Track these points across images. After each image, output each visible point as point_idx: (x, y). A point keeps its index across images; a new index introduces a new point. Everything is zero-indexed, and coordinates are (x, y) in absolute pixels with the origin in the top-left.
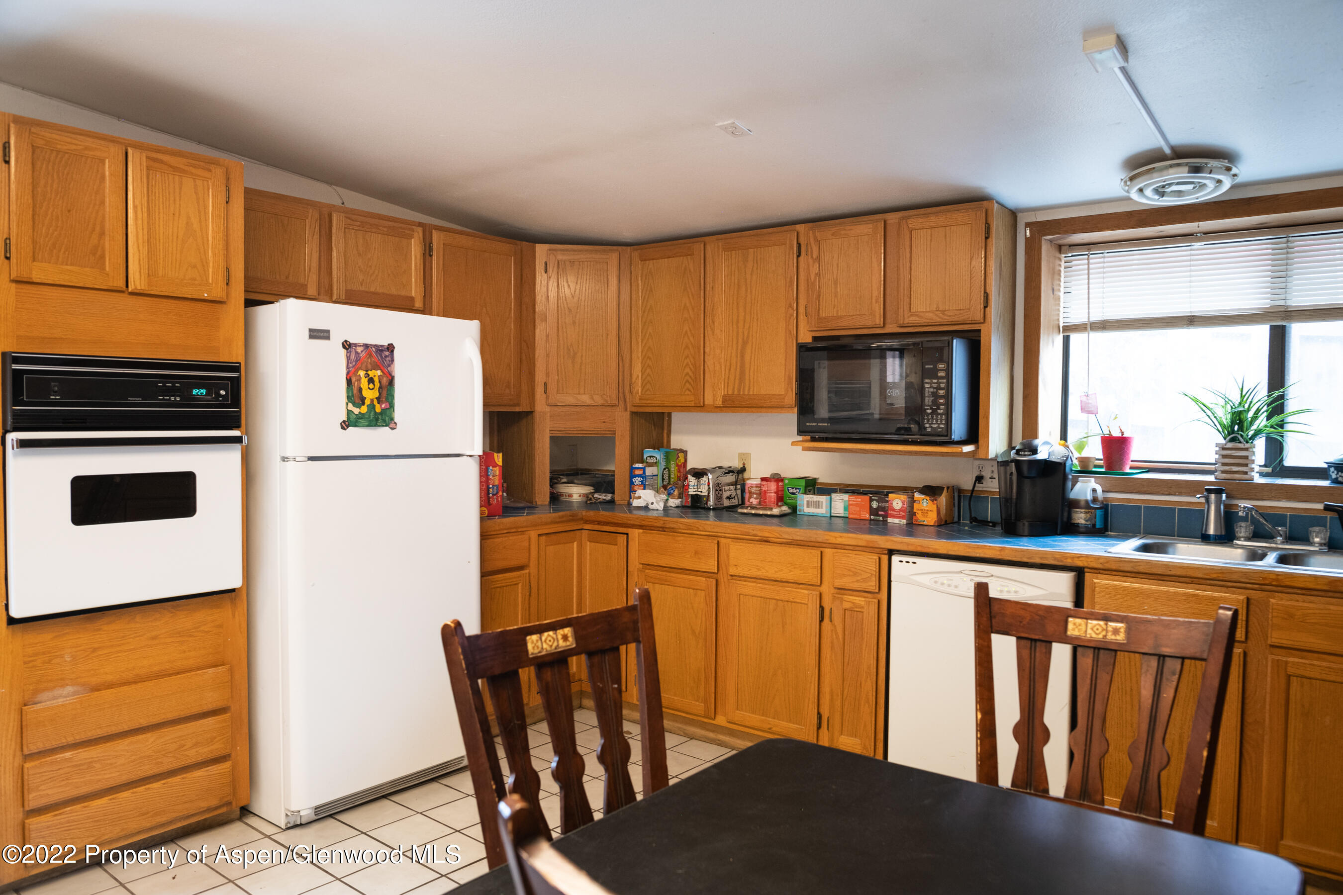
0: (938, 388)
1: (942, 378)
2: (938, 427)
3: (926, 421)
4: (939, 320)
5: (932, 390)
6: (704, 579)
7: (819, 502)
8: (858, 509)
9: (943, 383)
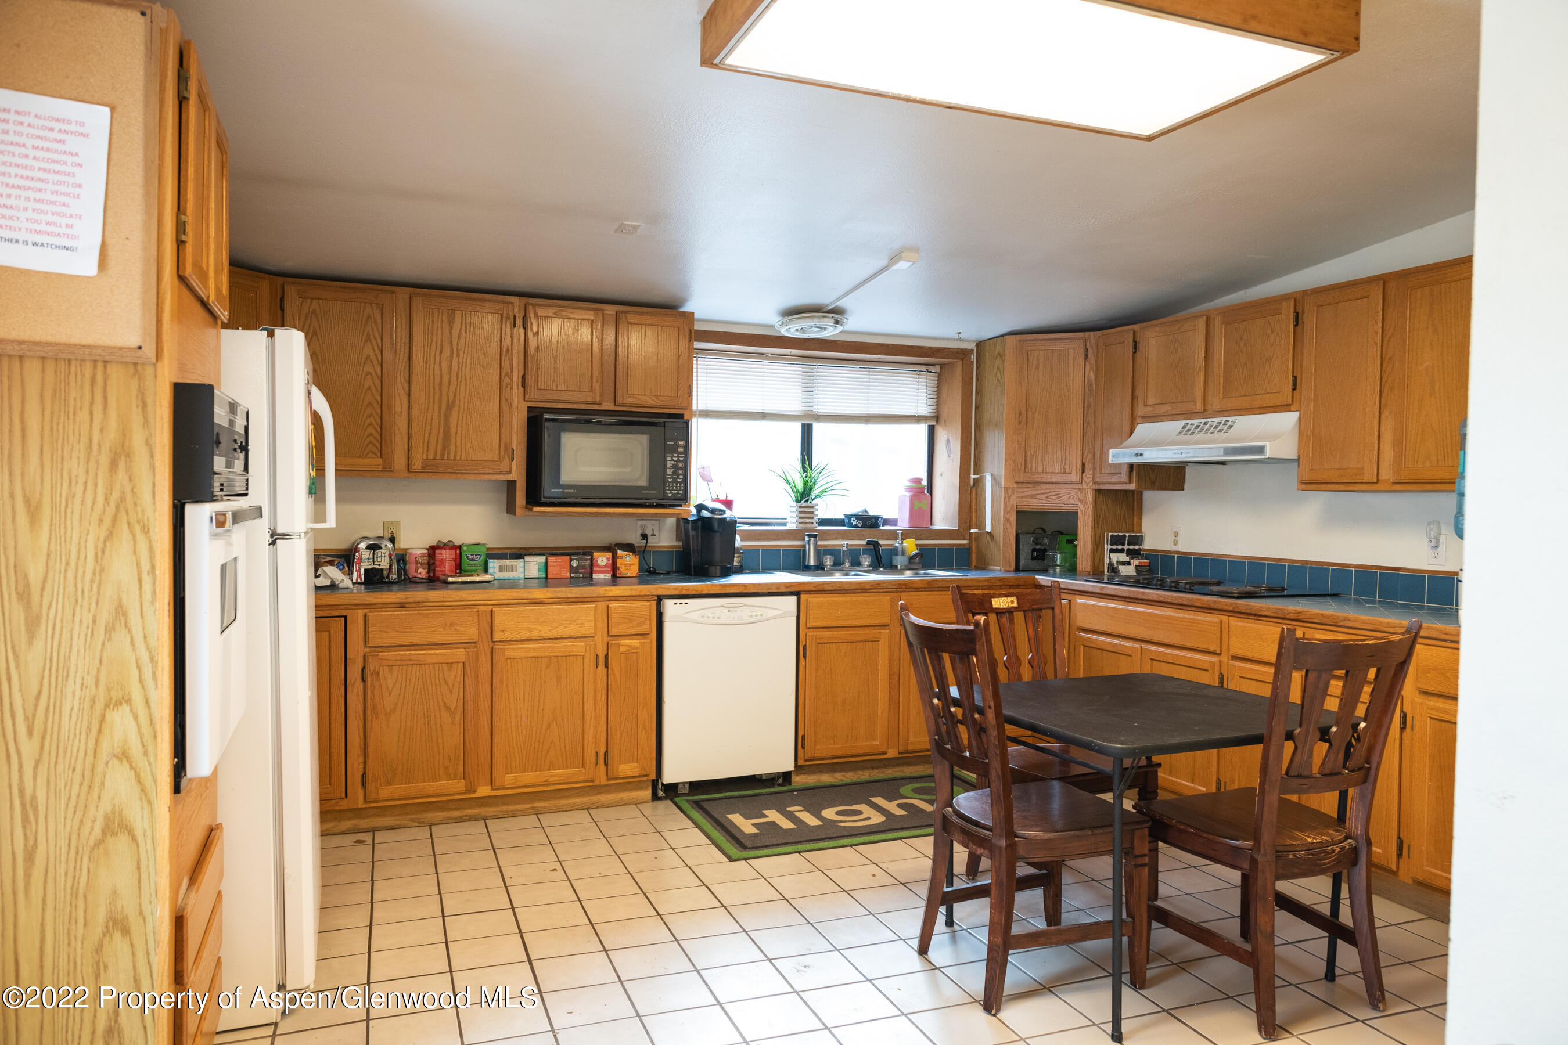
0: (678, 461)
1: (681, 453)
2: (678, 493)
3: (667, 488)
4: (653, 403)
5: (672, 462)
6: (463, 650)
7: (512, 566)
8: (558, 569)
9: (682, 457)
